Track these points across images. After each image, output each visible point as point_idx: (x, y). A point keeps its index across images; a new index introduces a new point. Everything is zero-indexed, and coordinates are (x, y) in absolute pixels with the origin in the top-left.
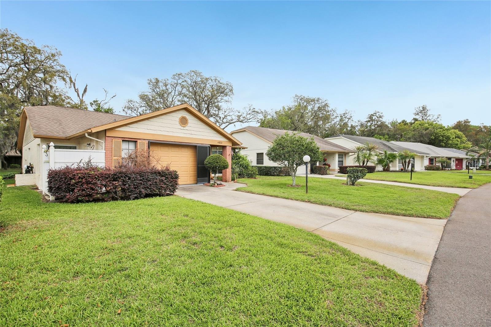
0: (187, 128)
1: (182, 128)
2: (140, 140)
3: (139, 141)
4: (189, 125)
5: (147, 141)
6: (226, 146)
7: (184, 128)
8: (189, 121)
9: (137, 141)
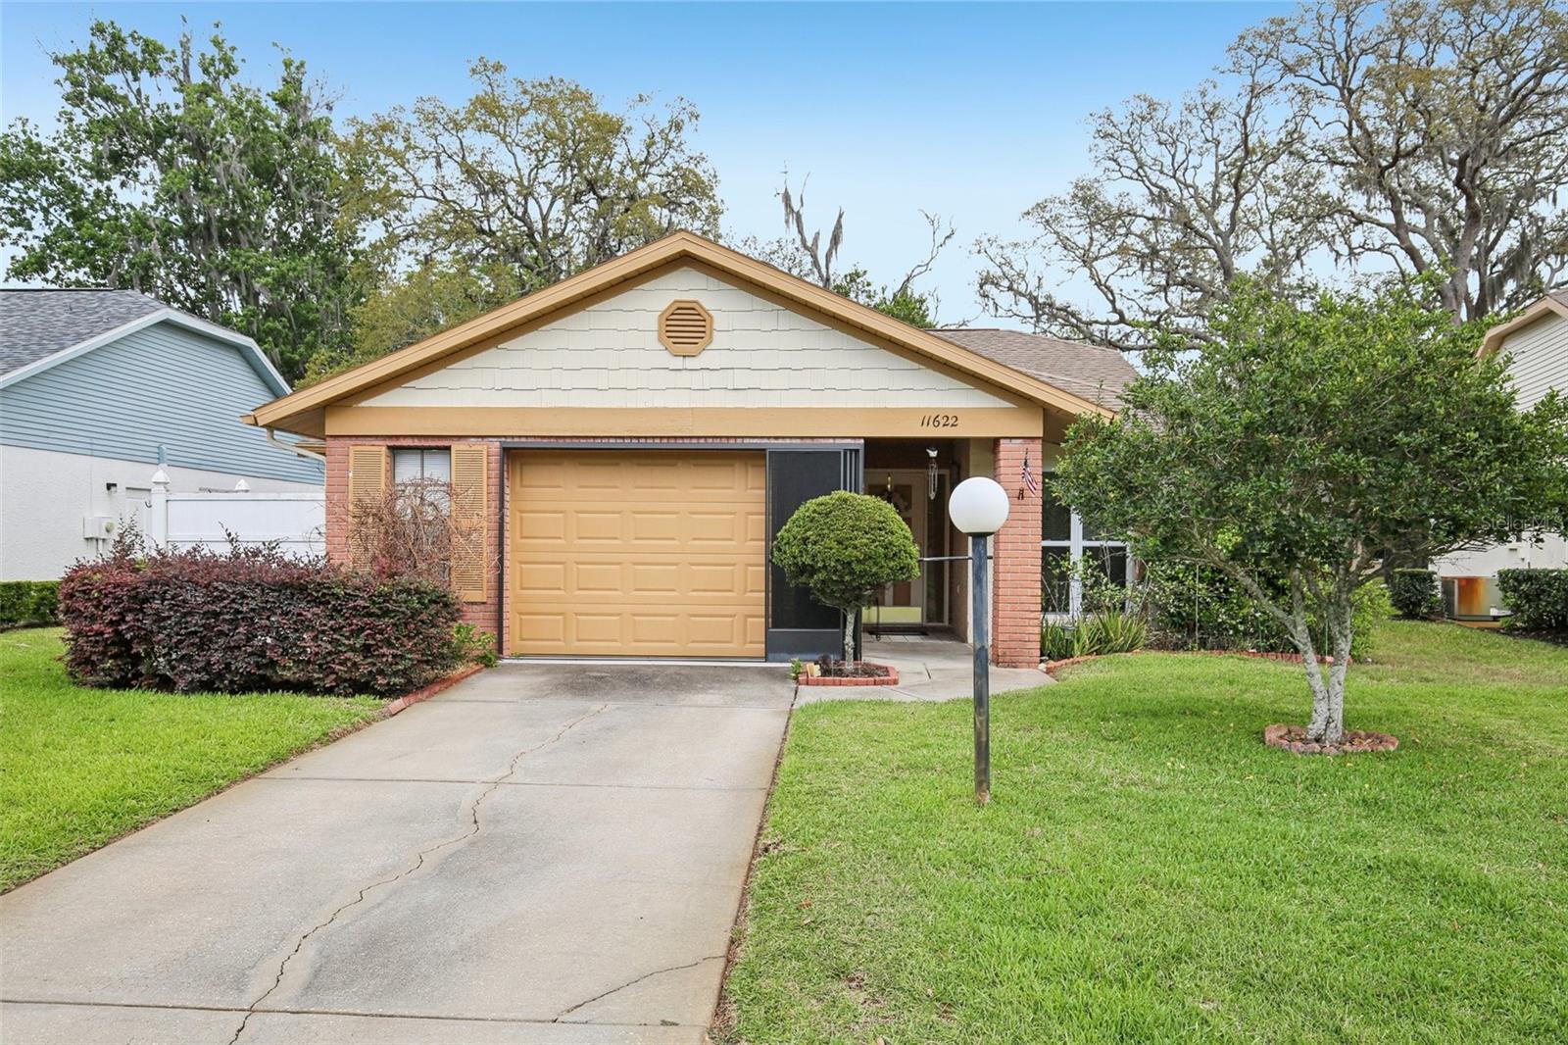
0: (705, 359)
1: (679, 363)
2: (462, 442)
3: (456, 446)
4: (719, 340)
5: (495, 446)
6: (996, 441)
7: (690, 363)
8: (720, 321)
9: (448, 448)
